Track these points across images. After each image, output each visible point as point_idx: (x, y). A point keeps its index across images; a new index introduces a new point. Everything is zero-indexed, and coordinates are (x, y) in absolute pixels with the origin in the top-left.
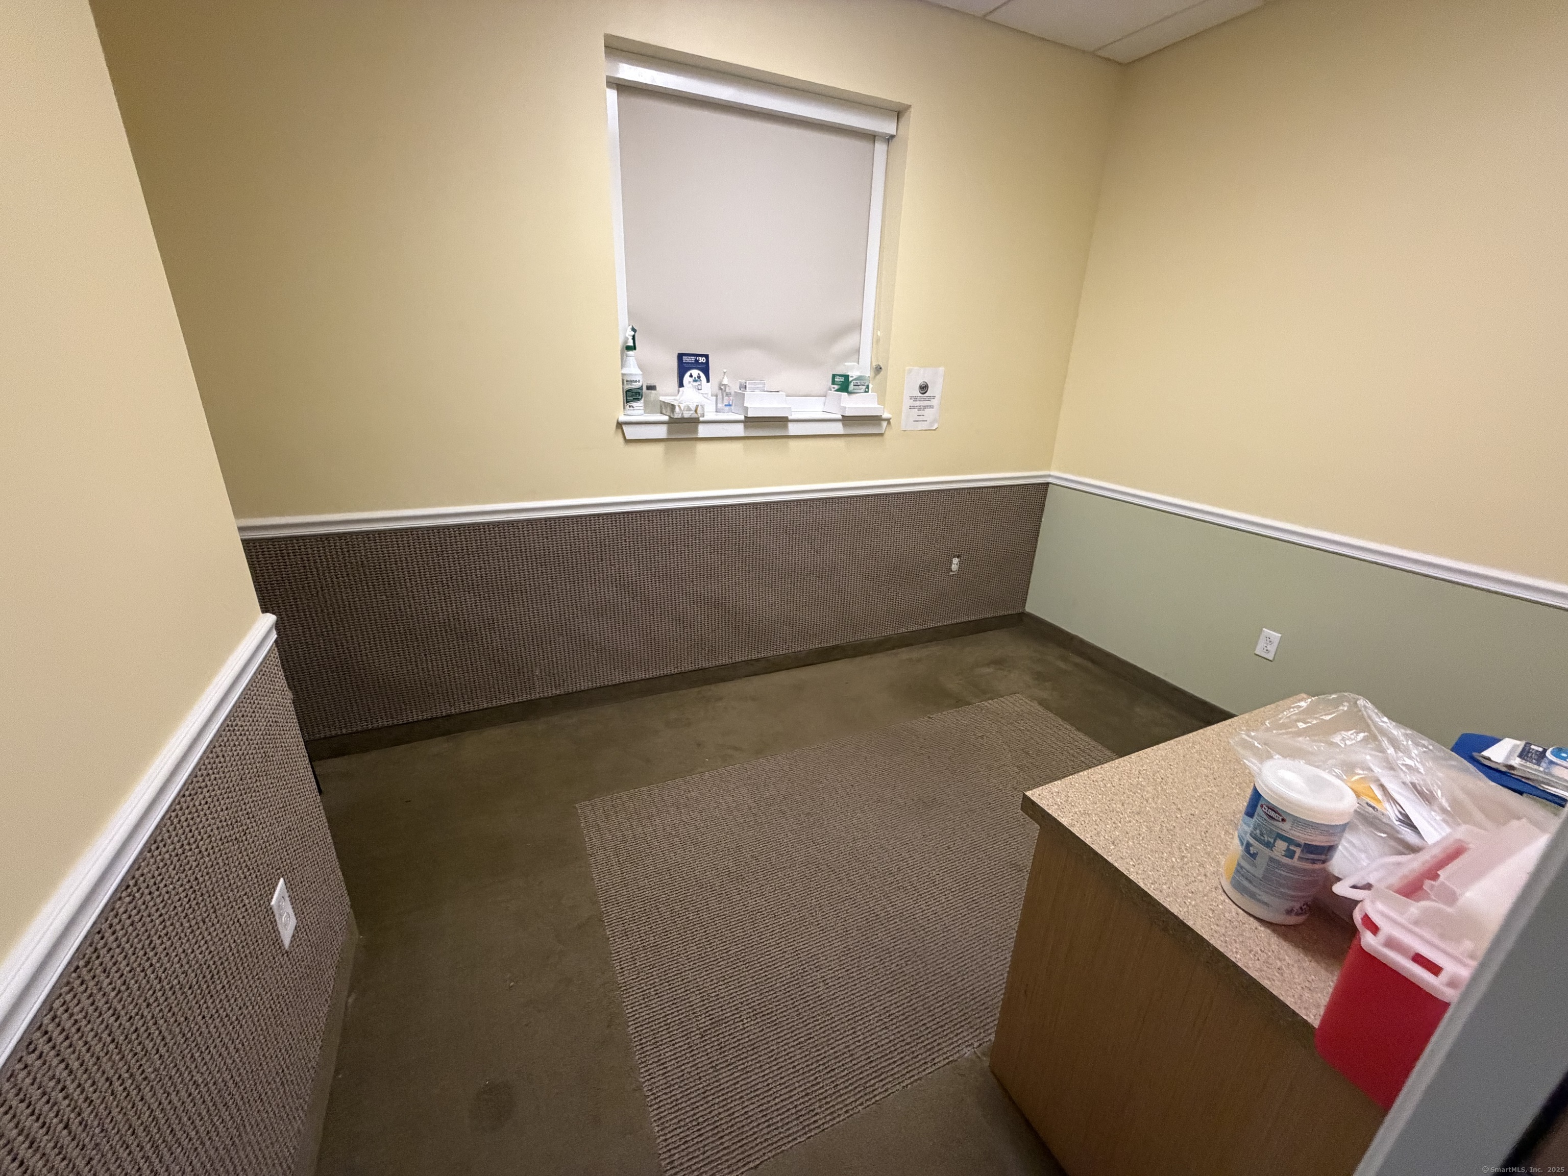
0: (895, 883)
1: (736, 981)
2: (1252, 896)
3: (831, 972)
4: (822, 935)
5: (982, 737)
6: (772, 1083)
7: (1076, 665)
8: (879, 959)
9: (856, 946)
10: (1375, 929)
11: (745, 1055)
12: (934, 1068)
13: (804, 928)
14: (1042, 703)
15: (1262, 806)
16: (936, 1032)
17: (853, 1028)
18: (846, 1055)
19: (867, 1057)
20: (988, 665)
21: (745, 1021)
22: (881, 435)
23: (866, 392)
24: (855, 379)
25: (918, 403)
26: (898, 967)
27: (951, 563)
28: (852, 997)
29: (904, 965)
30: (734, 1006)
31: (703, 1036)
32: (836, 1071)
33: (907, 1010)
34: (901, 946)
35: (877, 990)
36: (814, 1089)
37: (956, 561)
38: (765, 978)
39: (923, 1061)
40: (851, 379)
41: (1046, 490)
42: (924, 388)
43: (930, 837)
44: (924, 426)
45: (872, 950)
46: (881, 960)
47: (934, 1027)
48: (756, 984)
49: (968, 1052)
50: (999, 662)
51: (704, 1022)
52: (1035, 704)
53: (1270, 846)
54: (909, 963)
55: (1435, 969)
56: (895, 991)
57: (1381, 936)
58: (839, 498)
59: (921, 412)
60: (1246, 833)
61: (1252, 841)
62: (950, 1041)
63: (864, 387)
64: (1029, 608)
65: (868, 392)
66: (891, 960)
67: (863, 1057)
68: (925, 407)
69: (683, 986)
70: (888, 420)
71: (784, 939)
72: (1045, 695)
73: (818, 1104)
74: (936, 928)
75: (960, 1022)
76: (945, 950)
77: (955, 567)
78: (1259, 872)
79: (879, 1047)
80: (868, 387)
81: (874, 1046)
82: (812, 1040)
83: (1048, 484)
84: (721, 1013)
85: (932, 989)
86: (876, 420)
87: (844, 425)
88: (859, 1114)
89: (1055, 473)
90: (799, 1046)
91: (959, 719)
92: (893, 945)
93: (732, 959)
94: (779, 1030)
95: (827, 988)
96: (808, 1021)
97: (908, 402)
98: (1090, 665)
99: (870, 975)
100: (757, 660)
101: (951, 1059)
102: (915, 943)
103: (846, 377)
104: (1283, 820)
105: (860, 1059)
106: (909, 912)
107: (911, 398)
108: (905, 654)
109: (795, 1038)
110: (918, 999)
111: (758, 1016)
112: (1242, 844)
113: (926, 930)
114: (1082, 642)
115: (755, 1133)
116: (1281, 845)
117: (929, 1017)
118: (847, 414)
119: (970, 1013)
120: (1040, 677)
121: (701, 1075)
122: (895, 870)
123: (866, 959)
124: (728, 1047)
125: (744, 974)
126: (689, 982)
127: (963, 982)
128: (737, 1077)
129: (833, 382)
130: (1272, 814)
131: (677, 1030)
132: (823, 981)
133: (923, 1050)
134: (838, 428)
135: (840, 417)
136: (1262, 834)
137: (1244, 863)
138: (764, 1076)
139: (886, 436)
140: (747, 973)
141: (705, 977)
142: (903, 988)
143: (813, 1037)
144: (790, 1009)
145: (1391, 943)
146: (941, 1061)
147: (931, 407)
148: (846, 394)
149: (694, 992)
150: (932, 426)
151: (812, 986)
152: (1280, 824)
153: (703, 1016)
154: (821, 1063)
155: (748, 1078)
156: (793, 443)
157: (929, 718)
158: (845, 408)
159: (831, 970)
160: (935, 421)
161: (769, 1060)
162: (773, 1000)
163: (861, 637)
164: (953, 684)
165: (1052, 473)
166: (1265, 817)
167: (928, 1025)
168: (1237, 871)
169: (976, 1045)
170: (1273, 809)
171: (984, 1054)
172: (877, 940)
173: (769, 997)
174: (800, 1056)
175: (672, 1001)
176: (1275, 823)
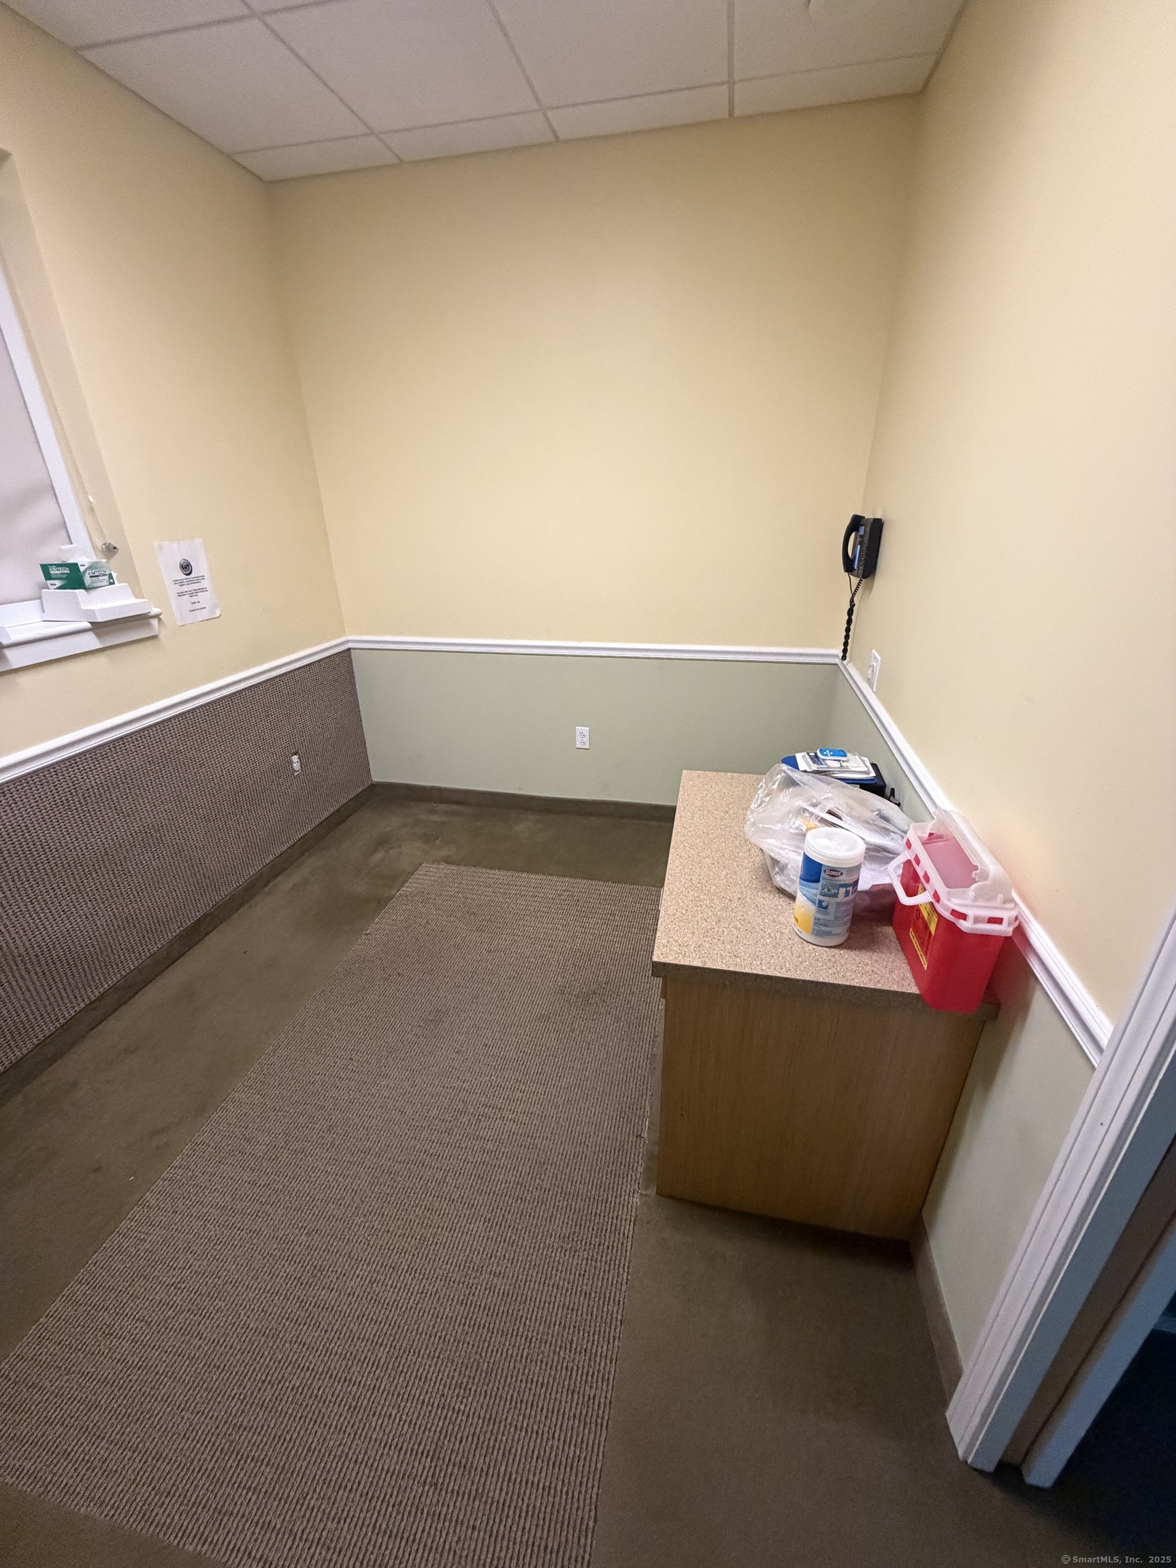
0: (472, 1118)
1: (417, 1382)
2: (829, 934)
3: (493, 1259)
4: (455, 1235)
5: (428, 923)
6: (539, 1427)
7: (446, 813)
8: (519, 1201)
9: (492, 1210)
10: (964, 917)
11: (493, 1439)
12: (630, 1240)
13: (433, 1247)
14: (448, 861)
15: (825, 871)
16: (607, 1209)
17: (553, 1286)
18: (569, 1316)
19: (583, 1295)
20: (375, 851)
21: (462, 1407)
22: (155, 637)
23: (111, 584)
24: (89, 568)
25: (185, 588)
26: (539, 1190)
27: (292, 763)
28: (529, 1259)
29: (541, 1183)
30: (438, 1408)
31: (436, 1484)
32: (575, 1339)
33: (575, 1217)
34: (524, 1169)
35: (541, 1229)
36: (573, 1381)
37: (295, 758)
38: (441, 1341)
39: (620, 1245)
40: (82, 569)
41: (350, 656)
42: (186, 567)
43: (464, 1048)
44: (204, 615)
45: (507, 1198)
46: (522, 1198)
47: (603, 1208)
48: (438, 1357)
49: (636, 1200)
50: (382, 842)
51: (424, 1467)
52: (443, 866)
53: (835, 895)
54: (543, 1176)
55: (999, 921)
56: (554, 1213)
57: (970, 919)
58: (131, 735)
59: (195, 599)
60: (816, 895)
61: (822, 898)
62: (621, 1205)
63: (106, 577)
64: (376, 777)
65: (114, 583)
66: (528, 1190)
67: (582, 1299)
68: (197, 591)
69: (363, 1466)
70: (157, 616)
71: (424, 1281)
72: (444, 852)
73: (588, 1388)
74: (535, 1125)
75: (614, 1183)
76: (557, 1136)
77: (296, 766)
78: (831, 917)
79: (584, 1275)
80: (111, 576)
81: (581, 1279)
82: (534, 1340)
83: (349, 649)
84: (431, 1434)
85: (575, 1179)
86: (141, 619)
87: (98, 636)
88: (621, 1350)
89: (352, 637)
90: (529, 1361)
91: (394, 917)
92: (518, 1175)
93: (390, 1367)
94: (500, 1371)
95: (504, 1276)
96: (516, 1328)
97: (173, 590)
98: (455, 807)
99: (526, 1222)
100: (101, 997)
101: (633, 1219)
102: (532, 1155)
103: (74, 567)
104: (842, 874)
105: (581, 1303)
106: (505, 1133)
107: (176, 582)
108: (285, 883)
109: (519, 1358)
110: (575, 1200)
111: (470, 1386)
112: (814, 903)
113: (530, 1135)
114: (440, 789)
115: (567, 1493)
116: (842, 891)
117: (593, 1204)
118: (100, 620)
119: (614, 1168)
120: (426, 838)
121: (471, 1523)
122: (461, 1106)
123: (509, 1212)
124: (471, 1456)
125: (417, 1364)
126: (366, 1453)
127: (589, 1148)
128: (505, 1470)
129: (48, 576)
130: (834, 873)
131: (402, 1520)
132: (494, 1276)
133: (612, 1235)
134: (91, 642)
135: (89, 625)
136: (829, 890)
137: (819, 916)
138: (527, 1431)
139: (162, 637)
140: (420, 1359)
141: (380, 1422)
142: (557, 1203)
143: (532, 1337)
144: (491, 1338)
145: (977, 920)
146: (628, 1229)
147: (203, 590)
148: (83, 590)
149: (382, 1454)
150: (214, 613)
151: (490, 1292)
152: (840, 878)
153: (416, 1464)
154: (558, 1349)
155: (515, 1456)
156: (24, 680)
157: (366, 934)
158: (93, 611)
159: (491, 1257)
160: (214, 606)
161: (517, 1411)
162: (468, 1351)
163: (226, 891)
164: (361, 887)
165: (350, 638)
166: (829, 878)
167: (598, 1212)
168: (815, 923)
169: (636, 1187)
170: (833, 870)
171: (646, 1188)
172: (503, 1185)
173: (463, 1353)
174: (538, 1367)
175: (366, 1499)
176: (836, 878)
